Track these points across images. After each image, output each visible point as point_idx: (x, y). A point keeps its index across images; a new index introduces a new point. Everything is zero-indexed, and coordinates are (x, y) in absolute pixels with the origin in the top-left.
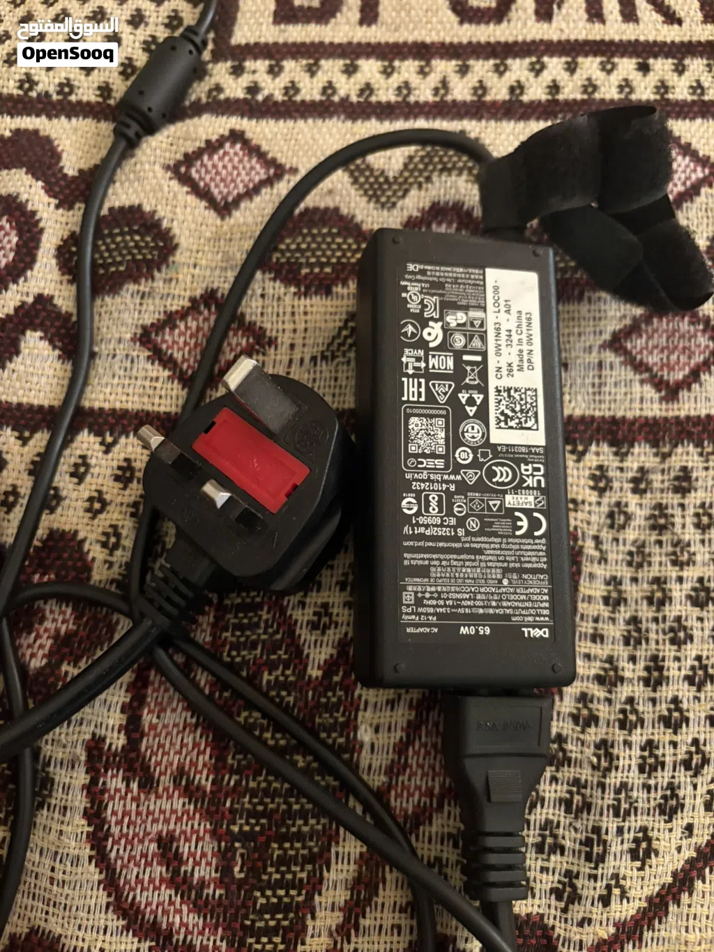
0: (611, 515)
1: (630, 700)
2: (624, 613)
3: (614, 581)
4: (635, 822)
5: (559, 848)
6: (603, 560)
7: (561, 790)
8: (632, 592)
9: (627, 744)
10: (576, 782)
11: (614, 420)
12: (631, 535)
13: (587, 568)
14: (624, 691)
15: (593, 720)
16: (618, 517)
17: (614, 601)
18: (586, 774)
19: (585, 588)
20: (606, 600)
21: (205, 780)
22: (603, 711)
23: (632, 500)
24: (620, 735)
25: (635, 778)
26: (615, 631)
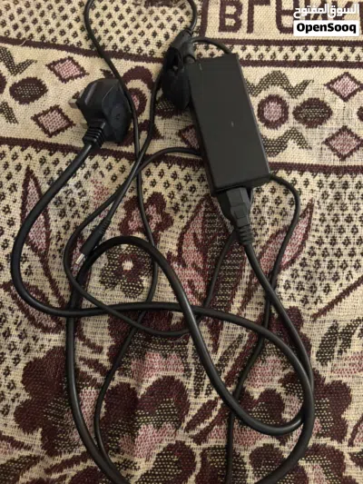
0: (323, 195)
1: (326, 249)
2: (325, 224)
3: (323, 215)
4: (325, 282)
5: (303, 289)
6: (320, 208)
7: (304, 273)
8: (328, 218)
9: (324, 261)
10: (309, 271)
11: (325, 166)
12: (328, 201)
13: (315, 210)
14: (324, 246)
15: (314, 254)
16: (325, 195)
17: (322, 220)
18: (312, 269)
19: (314, 216)
20: (320, 220)
21: (201, 266)
22: (318, 252)
23: (330, 191)
24: (322, 258)
25: (326, 270)
26: (322, 229)
